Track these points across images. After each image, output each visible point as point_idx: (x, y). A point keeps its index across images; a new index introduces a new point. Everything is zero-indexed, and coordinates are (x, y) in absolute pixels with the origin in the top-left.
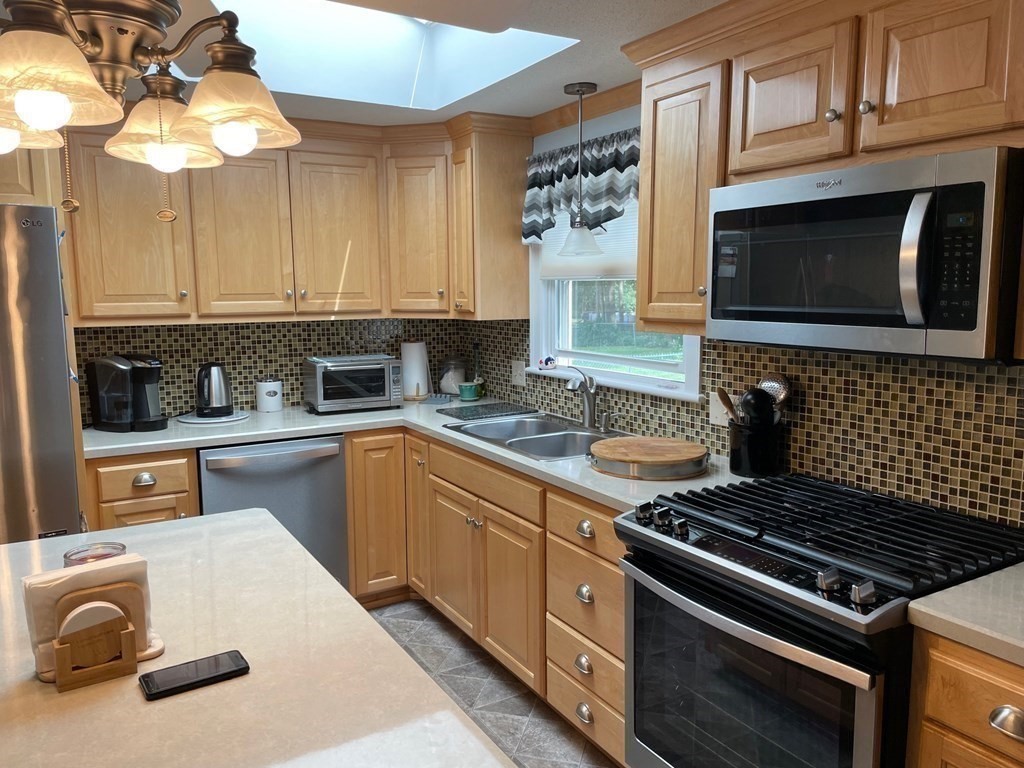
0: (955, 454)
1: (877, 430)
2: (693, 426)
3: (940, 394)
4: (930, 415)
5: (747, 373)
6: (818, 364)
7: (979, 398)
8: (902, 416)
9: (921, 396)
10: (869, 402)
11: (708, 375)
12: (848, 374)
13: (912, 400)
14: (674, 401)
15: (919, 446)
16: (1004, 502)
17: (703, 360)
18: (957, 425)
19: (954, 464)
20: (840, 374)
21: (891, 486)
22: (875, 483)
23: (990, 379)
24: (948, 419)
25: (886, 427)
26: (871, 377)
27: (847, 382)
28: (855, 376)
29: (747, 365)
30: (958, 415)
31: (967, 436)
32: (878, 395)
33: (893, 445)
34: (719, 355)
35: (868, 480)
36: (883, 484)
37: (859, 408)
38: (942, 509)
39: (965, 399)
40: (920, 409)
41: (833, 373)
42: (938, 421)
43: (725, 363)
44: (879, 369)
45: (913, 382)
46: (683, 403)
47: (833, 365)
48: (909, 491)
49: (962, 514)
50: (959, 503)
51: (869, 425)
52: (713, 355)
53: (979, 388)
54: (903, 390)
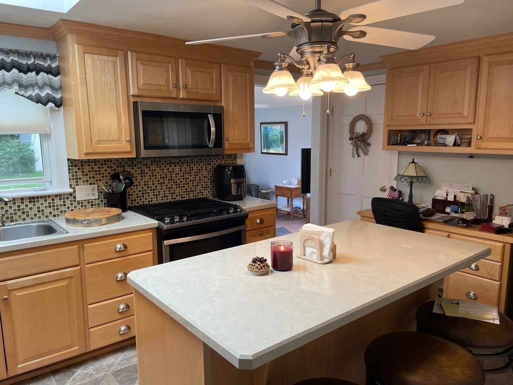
0: (176, 185)
1: (153, 184)
2: (65, 205)
3: (171, 169)
4: (169, 176)
5: (96, 174)
6: (130, 166)
7: (181, 168)
8: (161, 178)
9: (166, 171)
10: (150, 176)
11: (73, 179)
12: (141, 168)
13: (163, 172)
14: (49, 196)
15: (167, 186)
16: (189, 194)
17: (69, 173)
18: (176, 177)
19: (176, 188)
20: (138, 168)
21: (160, 201)
22: (154, 201)
23: (183, 163)
24: (174, 175)
25: (156, 182)
26: (149, 167)
27: (141, 171)
28: (144, 168)
29: (96, 171)
30: (176, 174)
31: (179, 179)
32: (152, 173)
33: (159, 188)
34: (79, 169)
35: (152, 201)
36: (157, 200)
37: (147, 178)
38: (175, 201)
39: (177, 169)
40: (166, 175)
41: (135, 168)
42: (171, 177)
43: (83, 172)
44: (152, 165)
45: (163, 167)
46: (56, 196)
47: (135, 165)
48: (165, 200)
49: (180, 201)
50: (178, 198)
51: (150, 183)
52: (75, 169)
53: (180, 166)
54: (160, 170)
